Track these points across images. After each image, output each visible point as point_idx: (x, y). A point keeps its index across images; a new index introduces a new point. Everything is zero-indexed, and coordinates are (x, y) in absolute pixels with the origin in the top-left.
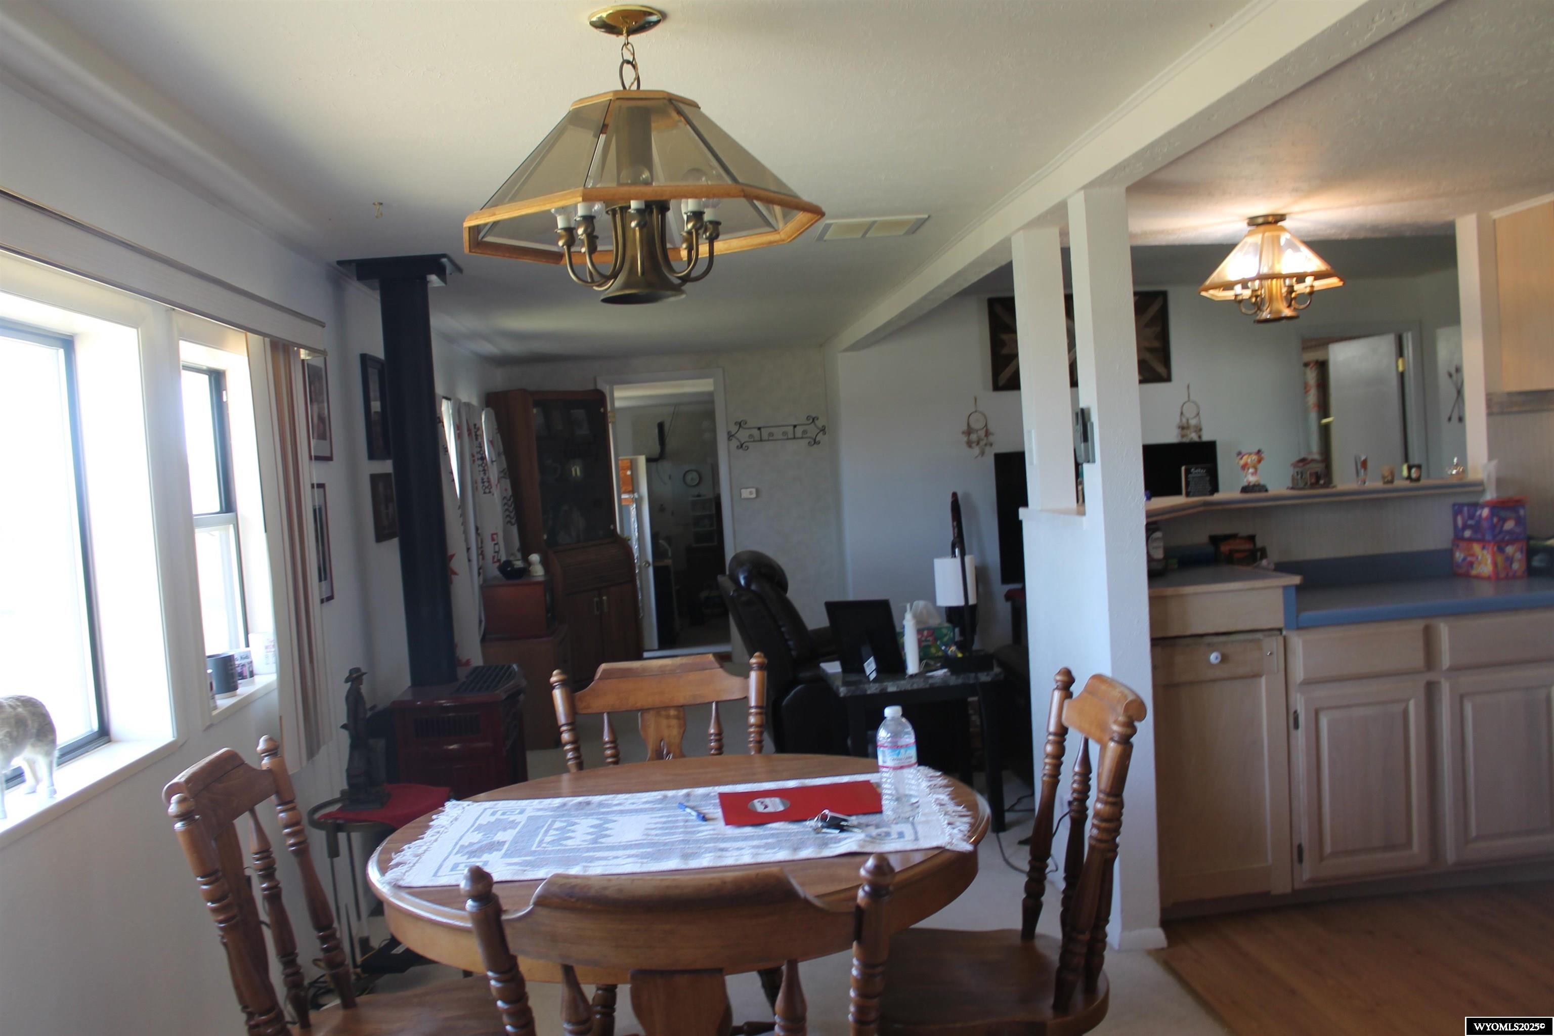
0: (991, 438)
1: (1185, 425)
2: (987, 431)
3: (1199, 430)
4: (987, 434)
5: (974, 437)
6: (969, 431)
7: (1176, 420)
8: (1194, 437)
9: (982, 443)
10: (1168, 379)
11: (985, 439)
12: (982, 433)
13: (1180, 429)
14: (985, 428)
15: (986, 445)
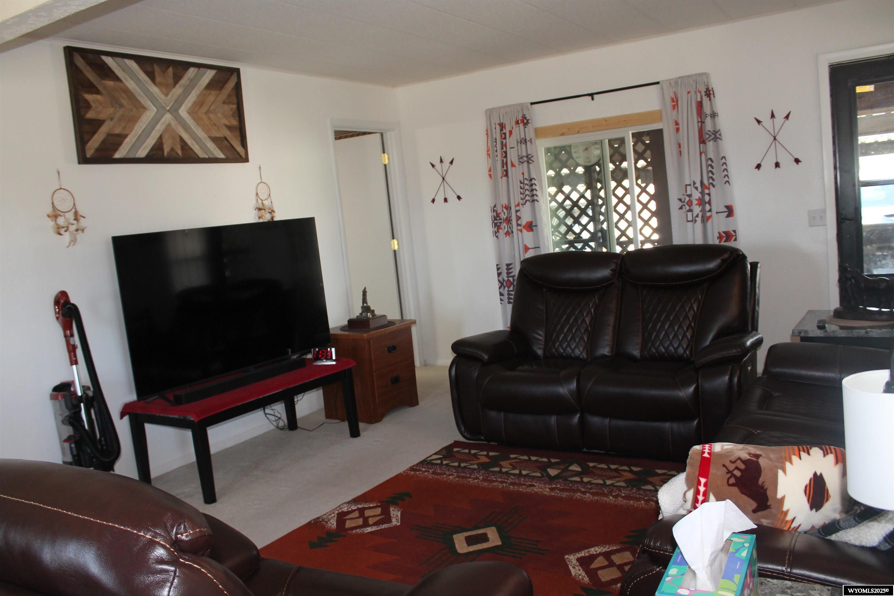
0: (83, 222)
1: (261, 206)
2: (76, 213)
3: (272, 212)
4: (77, 217)
5: (61, 221)
6: (55, 215)
7: (252, 203)
8: (267, 218)
9: (72, 228)
10: (246, 160)
11: (75, 222)
12: (70, 216)
13: (257, 210)
14: (73, 210)
15: (77, 230)
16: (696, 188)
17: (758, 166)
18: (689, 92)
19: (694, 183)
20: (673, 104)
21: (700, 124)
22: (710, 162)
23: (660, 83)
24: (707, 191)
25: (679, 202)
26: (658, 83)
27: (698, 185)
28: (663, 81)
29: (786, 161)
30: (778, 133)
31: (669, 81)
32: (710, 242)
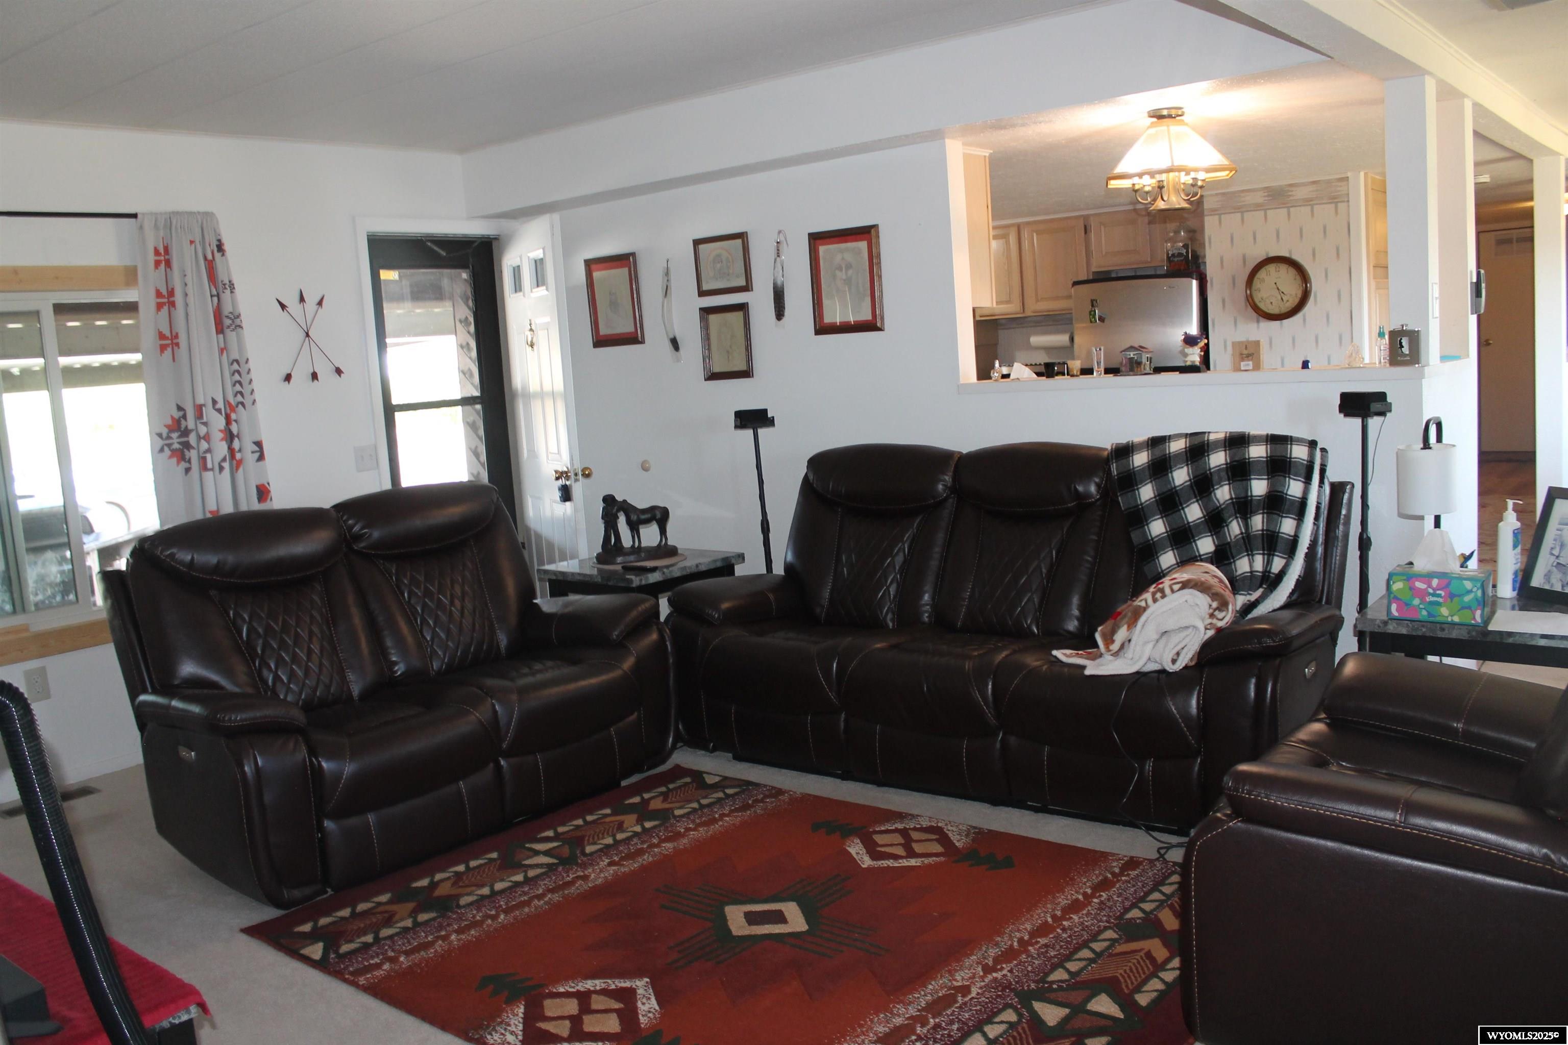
16: (219, 411)
17: (288, 378)
18: (192, 242)
19: (214, 402)
20: (158, 258)
21: (215, 299)
22: (236, 366)
23: (139, 216)
24: (233, 416)
25: (159, 439)
26: (135, 216)
27: (220, 405)
28: (143, 214)
29: (324, 371)
30: (311, 325)
31: (155, 215)
32: (244, 507)
